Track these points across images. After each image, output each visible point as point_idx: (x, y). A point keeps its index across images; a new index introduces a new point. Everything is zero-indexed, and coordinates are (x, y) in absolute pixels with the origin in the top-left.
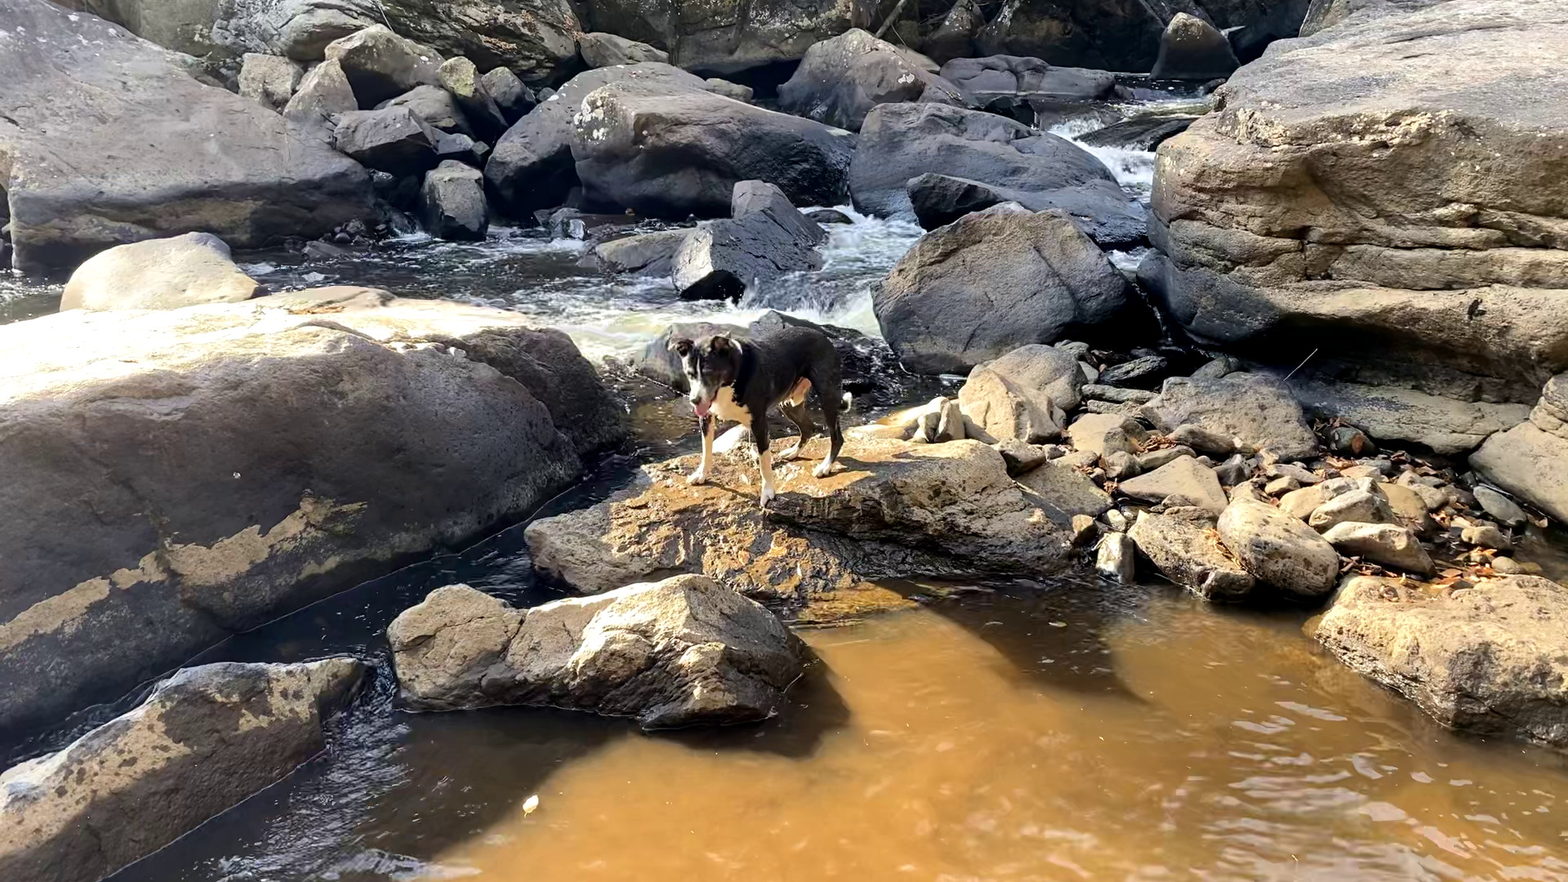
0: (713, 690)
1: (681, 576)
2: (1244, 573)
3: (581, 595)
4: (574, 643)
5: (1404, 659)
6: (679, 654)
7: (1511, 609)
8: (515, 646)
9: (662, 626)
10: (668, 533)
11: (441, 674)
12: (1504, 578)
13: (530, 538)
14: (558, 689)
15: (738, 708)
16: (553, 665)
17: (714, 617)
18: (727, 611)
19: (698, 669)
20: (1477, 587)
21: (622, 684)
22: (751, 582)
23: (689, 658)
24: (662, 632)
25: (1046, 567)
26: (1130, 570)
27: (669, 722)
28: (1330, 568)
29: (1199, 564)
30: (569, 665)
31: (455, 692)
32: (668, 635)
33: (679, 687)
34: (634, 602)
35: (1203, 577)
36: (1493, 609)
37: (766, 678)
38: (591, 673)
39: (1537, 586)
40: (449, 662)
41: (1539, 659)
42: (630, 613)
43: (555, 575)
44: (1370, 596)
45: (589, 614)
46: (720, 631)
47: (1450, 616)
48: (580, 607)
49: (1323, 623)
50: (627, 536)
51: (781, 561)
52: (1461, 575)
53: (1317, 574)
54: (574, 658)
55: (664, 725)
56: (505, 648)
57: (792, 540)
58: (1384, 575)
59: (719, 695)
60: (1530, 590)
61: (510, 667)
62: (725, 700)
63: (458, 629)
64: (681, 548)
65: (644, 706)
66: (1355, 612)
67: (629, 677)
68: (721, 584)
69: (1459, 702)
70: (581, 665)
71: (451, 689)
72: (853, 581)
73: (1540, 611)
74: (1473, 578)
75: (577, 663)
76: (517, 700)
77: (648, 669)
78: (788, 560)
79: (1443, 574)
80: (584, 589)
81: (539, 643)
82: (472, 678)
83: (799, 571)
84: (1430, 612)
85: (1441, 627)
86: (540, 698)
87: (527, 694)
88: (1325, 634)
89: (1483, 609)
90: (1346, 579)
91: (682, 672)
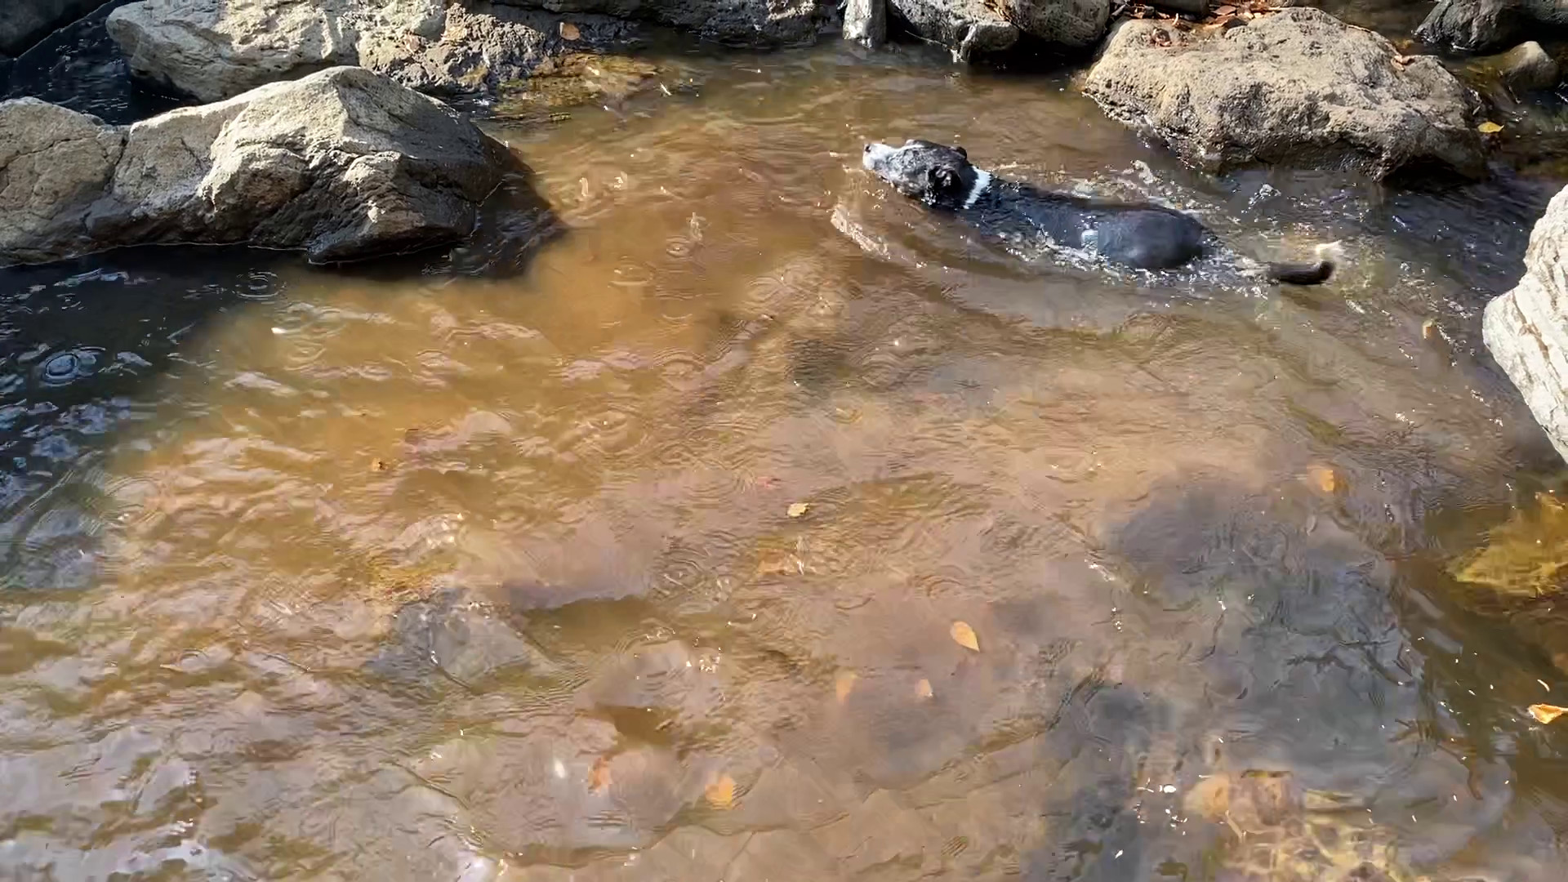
0: (392, 210)
1: (331, 69)
2: (1007, 24)
3: (202, 103)
4: (203, 165)
5: (1173, 110)
6: (343, 169)
7: (1283, 45)
8: (121, 173)
9: (314, 135)
10: (306, 16)
11: (28, 216)
12: (1278, 12)
13: (115, 31)
14: (191, 223)
15: (427, 229)
16: (179, 195)
17: (380, 119)
18: (397, 112)
19: (370, 186)
20: (1250, 24)
21: (274, 211)
22: (425, 74)
23: (357, 173)
24: (315, 143)
25: (785, 33)
26: (882, 31)
27: (342, 253)
28: (1101, 13)
29: (957, 17)
30: (200, 193)
31: (52, 239)
32: (323, 146)
33: (348, 210)
34: (271, 108)
35: (963, 31)
36: (1265, 48)
37: (458, 191)
38: (231, 201)
39: (1310, 18)
40: (35, 201)
41: (1308, 98)
42: (268, 122)
43: (161, 79)
44: (1141, 41)
45: (215, 125)
46: (392, 137)
47: (1222, 58)
48: (199, 118)
49: (1091, 77)
50: (250, 24)
51: (462, 45)
52: (1235, 12)
53: (1086, 21)
54: (206, 181)
55: (336, 257)
56: (109, 177)
57: (471, 18)
58: (1157, 17)
59: (401, 216)
60: (1304, 24)
61: (121, 200)
62: (409, 220)
63: (37, 156)
64: (325, 33)
65: (308, 235)
66: (1125, 61)
67: (282, 202)
68: (385, 79)
69: (1224, 152)
70: (215, 192)
71: (46, 235)
72: (556, 66)
73: (1312, 46)
74: (1248, 14)
75: (210, 189)
76: (141, 240)
77: (303, 191)
78: (471, 43)
79: (1218, 12)
80: (203, 96)
81: (153, 168)
82: (73, 218)
83: (485, 57)
84: (1204, 55)
85: (1214, 71)
86: (170, 236)
87: (149, 233)
88: (1093, 88)
89: (1256, 48)
90: (1116, 25)
91: (350, 190)
